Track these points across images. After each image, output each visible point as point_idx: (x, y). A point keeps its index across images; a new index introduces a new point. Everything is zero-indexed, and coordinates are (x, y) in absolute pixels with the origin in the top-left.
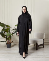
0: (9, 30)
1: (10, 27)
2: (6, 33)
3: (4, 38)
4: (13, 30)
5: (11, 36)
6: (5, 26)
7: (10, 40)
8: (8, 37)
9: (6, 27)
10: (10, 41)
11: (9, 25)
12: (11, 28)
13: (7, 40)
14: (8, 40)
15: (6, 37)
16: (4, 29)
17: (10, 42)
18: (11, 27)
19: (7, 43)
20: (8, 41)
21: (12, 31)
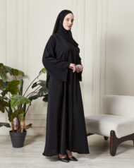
0: (19, 86)
1: (23, 74)
2: (9, 95)
3: (3, 112)
4: (35, 85)
5: (27, 105)
6: (7, 72)
7: (24, 119)
8: (16, 108)
9: (8, 74)
10: (22, 124)
11: (20, 69)
12: (25, 80)
13: (11, 120)
14: (15, 120)
15: (8, 108)
16: (4, 81)
17: (22, 127)
18: (27, 77)
19: (11, 129)
20: (15, 124)
21: (31, 90)
